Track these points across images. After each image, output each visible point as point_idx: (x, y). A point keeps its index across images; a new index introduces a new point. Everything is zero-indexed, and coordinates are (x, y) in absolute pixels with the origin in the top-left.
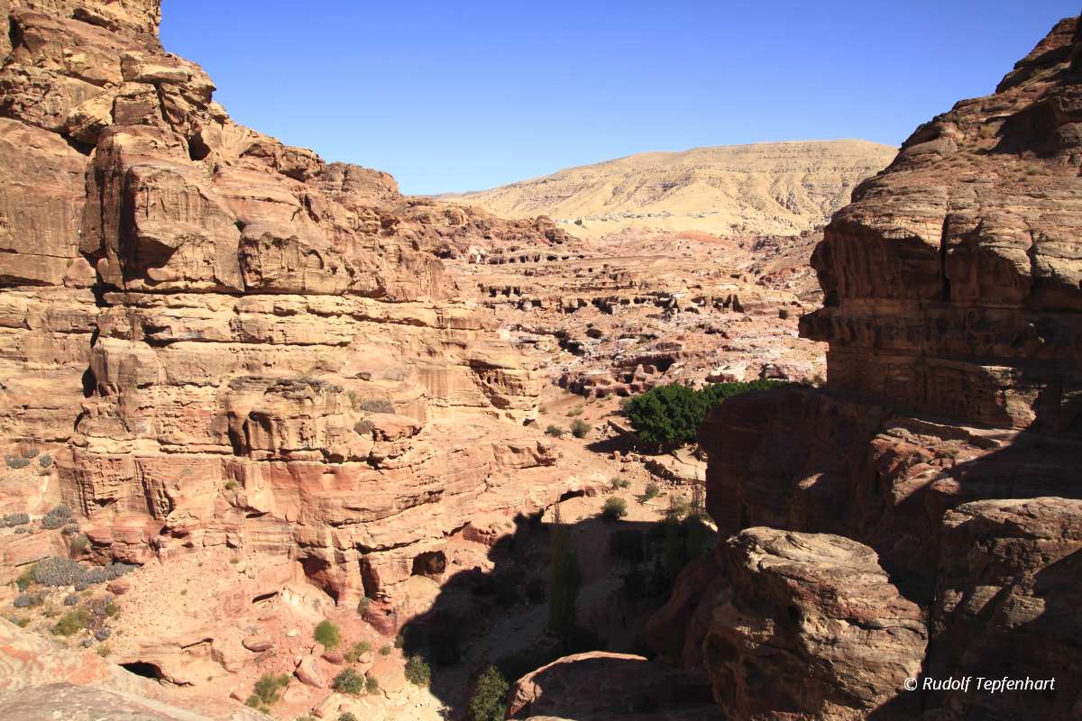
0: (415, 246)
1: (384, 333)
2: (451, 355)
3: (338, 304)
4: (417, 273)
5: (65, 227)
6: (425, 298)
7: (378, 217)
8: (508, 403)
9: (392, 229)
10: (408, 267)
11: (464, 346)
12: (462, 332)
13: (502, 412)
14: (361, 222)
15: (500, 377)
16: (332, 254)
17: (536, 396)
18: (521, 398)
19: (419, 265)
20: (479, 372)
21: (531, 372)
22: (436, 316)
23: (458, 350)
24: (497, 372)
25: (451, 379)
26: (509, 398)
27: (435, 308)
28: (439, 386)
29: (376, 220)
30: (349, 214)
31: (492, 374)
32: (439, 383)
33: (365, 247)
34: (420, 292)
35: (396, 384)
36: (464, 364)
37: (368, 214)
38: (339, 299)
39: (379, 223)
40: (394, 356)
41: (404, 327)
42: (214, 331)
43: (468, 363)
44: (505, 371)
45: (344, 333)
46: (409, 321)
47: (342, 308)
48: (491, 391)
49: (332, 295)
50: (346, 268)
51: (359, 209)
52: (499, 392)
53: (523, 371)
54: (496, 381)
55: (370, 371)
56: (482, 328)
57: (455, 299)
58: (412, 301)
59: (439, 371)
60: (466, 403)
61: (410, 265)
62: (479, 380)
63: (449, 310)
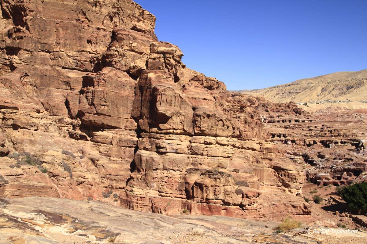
0: (252, 117)
1: (240, 153)
2: (266, 163)
3: (228, 141)
4: (253, 128)
5: (127, 107)
6: (256, 139)
7: (239, 105)
8: (290, 185)
9: (243, 110)
10: (249, 126)
11: (271, 160)
12: (270, 154)
13: (287, 189)
14: (232, 107)
15: (287, 174)
16: (227, 121)
17: (302, 183)
18: (295, 184)
19: (253, 125)
20: (277, 171)
21: (300, 173)
22: (260, 146)
23: (268, 161)
24: (285, 172)
25: (266, 174)
26: (290, 183)
27: (259, 143)
28: (260, 176)
29: (238, 106)
30: (227, 104)
31: (283, 172)
32: (260, 175)
33: (233, 117)
34: (253, 136)
35: (249, 175)
36: (271, 168)
37: (235, 104)
38: (228, 139)
39: (239, 108)
40: (245, 163)
41: (247, 151)
42: (182, 150)
43: (273, 167)
44: (289, 172)
45: (230, 153)
46: (249, 148)
47: (229, 143)
48: (282, 180)
49: (226, 137)
50: (232, 127)
51: (231, 102)
52: (286, 181)
53: (297, 172)
54: (285, 175)
55: (238, 169)
56: (279, 152)
57: (268, 140)
58: (250, 140)
59: (261, 170)
60: (271, 184)
61: (250, 125)
62: (277, 175)
63: (265, 145)
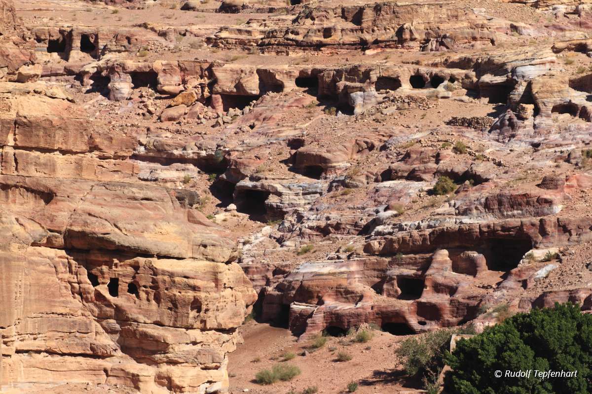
8: (162, 346)
11: (48, 196)
12: (43, 157)
13: (147, 371)
15: (145, 280)
20: (89, 265)
23: (31, 204)
24: (136, 267)
25: (21, 280)
26: (167, 334)
31: (123, 270)
36: (50, 244)
43: (60, 240)
44: (161, 265)
48: (120, 314)
52: (142, 319)
54: (133, 288)
56: (93, 148)
57: (25, 70)
60: (53, 345)
62: (88, 285)
63: (13, 100)
